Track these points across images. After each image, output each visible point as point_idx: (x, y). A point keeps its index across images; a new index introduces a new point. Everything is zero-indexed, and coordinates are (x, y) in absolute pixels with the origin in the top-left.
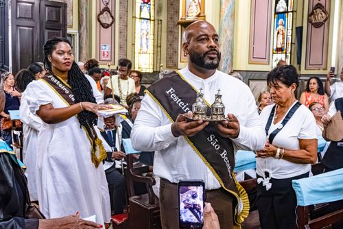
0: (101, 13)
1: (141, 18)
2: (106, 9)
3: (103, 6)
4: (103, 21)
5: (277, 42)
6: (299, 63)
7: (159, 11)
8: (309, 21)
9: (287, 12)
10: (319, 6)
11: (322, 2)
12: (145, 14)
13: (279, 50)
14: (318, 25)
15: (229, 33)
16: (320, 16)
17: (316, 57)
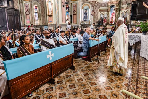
0: (26, 12)
1: (35, 13)
2: (27, 11)
3: (27, 10)
4: (27, 14)
5: (67, 18)
6: (72, 22)
7: (39, 11)
8: (73, 14)
9: (68, 12)
10: (75, 11)
11: (75, 10)
12: (36, 11)
13: (67, 20)
14: (75, 15)
15: (58, 17)
16: (75, 13)
17: (75, 21)
